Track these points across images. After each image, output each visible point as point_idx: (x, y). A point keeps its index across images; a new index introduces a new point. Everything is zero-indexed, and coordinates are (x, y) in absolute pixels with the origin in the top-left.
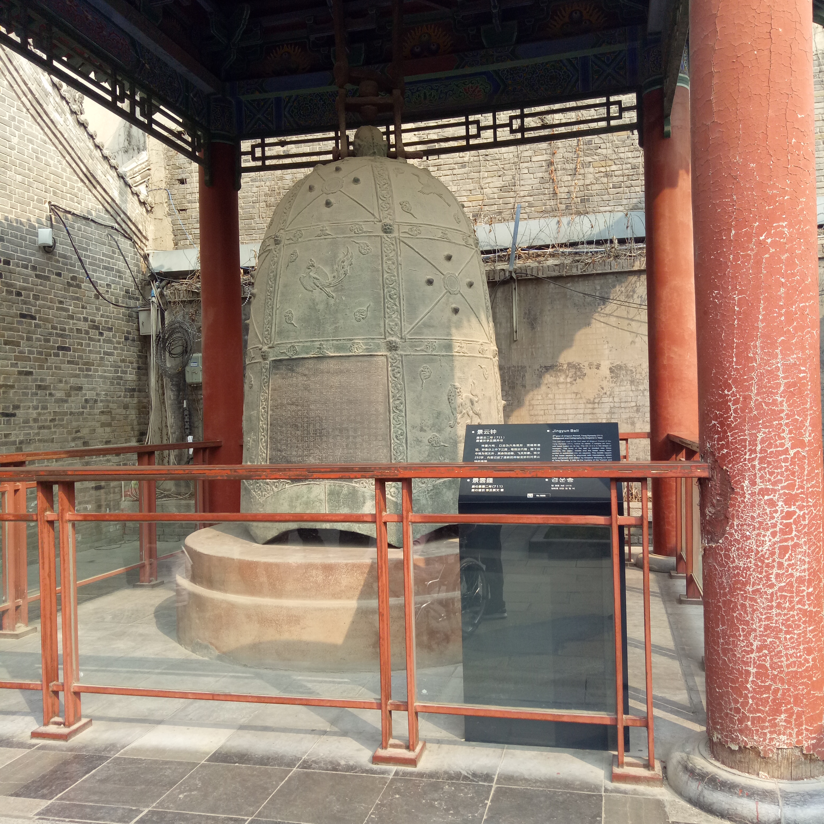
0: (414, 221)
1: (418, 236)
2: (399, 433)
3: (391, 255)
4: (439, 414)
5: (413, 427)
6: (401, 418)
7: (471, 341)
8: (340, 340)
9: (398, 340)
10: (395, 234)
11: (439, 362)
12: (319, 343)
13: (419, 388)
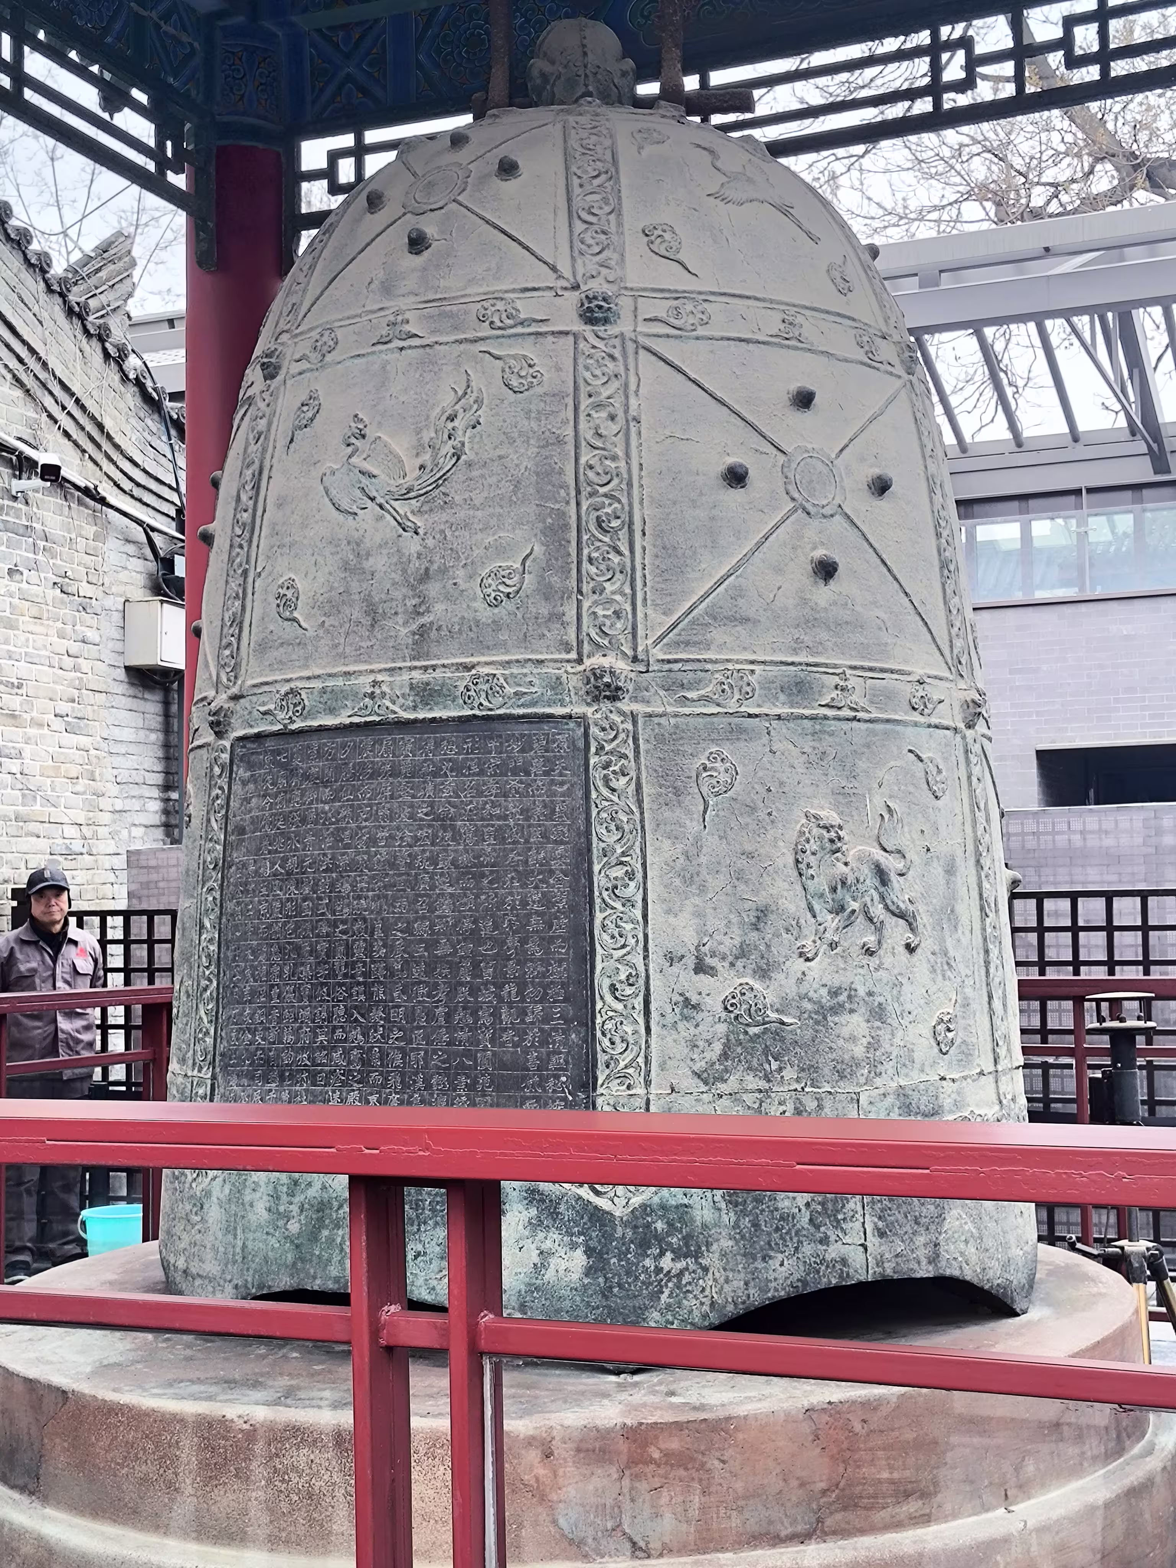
0: (685, 283)
1: (700, 332)
2: (623, 977)
3: (605, 394)
4: (762, 914)
5: (671, 959)
6: (628, 927)
7: (883, 670)
8: (434, 668)
9: (622, 666)
10: (623, 326)
11: (765, 739)
12: (371, 678)
13: (694, 827)
